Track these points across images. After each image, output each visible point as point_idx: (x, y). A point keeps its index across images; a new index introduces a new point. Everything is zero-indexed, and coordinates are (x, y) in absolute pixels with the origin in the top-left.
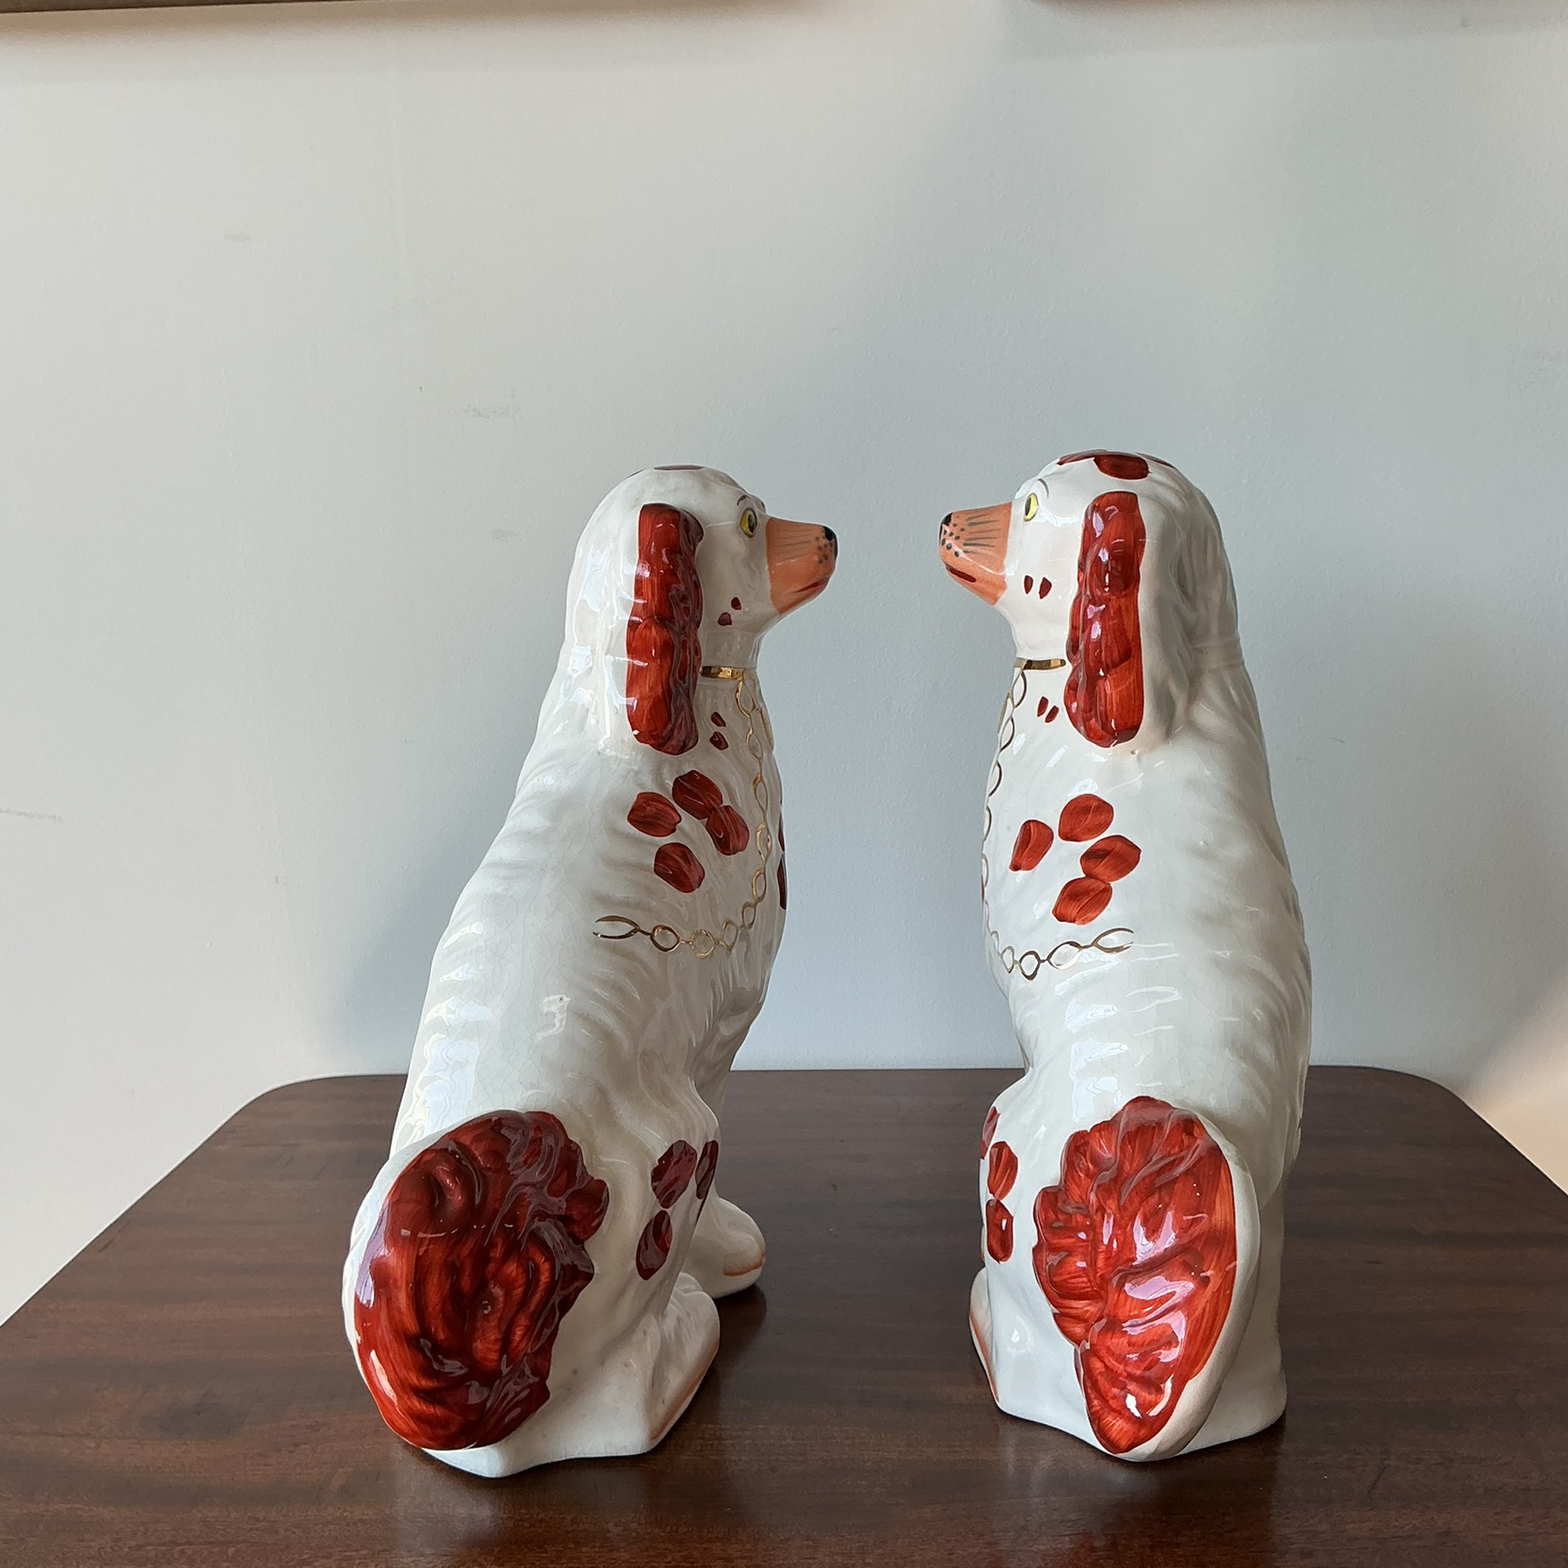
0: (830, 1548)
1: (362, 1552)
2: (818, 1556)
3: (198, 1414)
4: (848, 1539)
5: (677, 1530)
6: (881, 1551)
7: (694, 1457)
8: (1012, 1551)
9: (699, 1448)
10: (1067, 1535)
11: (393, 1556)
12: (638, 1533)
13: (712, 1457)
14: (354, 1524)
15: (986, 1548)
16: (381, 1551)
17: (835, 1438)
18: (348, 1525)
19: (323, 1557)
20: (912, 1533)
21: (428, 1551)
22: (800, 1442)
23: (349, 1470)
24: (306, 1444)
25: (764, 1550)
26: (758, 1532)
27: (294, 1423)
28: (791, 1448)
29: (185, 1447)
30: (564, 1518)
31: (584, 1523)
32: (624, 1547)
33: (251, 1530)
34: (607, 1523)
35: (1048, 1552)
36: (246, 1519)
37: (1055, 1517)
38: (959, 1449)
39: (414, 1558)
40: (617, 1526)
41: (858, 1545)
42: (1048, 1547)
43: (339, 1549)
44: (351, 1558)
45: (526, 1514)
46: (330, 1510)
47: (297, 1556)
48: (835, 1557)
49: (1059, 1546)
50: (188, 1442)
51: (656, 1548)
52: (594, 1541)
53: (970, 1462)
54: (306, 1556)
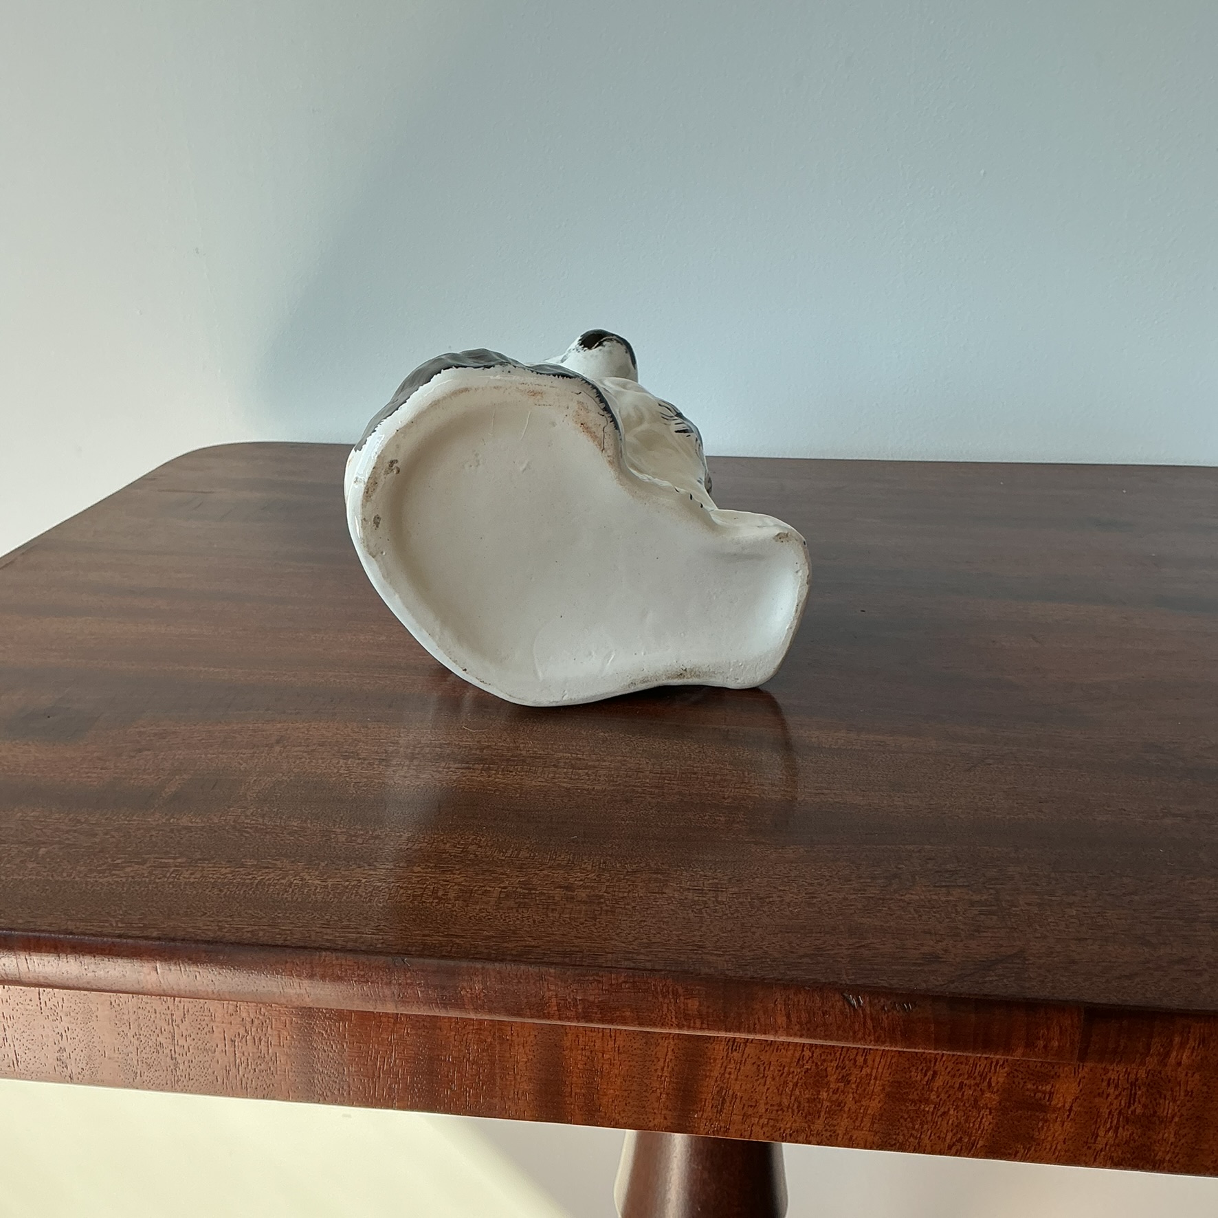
0: (681, 883)
1: (179, 860)
2: (667, 891)
3: (49, 717)
4: (701, 875)
5: (518, 854)
6: (736, 889)
7: (546, 784)
8: (880, 899)
9: (552, 775)
10: (943, 886)
11: (210, 865)
12: (476, 856)
13: (565, 785)
14: (179, 831)
15: (851, 894)
16: (200, 860)
17: (695, 773)
18: (172, 831)
19: (138, 863)
20: (772, 873)
21: (250, 862)
22: (658, 775)
23: (185, 776)
24: (149, 750)
25: (608, 881)
26: (604, 863)
27: (142, 729)
28: (648, 781)
29: (26, 747)
30: (401, 836)
31: (421, 843)
32: (459, 869)
33: (68, 832)
34: (446, 844)
35: (923, 903)
36: (66, 821)
37: (930, 866)
38: (826, 791)
39: (232, 869)
40: (455, 847)
41: (710, 881)
42: (923, 897)
43: (156, 855)
44: (167, 866)
45: (359, 830)
46: (157, 815)
47: (109, 860)
48: (686, 893)
49: (935, 897)
50: (30, 743)
51: (493, 872)
52: (427, 861)
53: (838, 805)
54: (119, 861)
